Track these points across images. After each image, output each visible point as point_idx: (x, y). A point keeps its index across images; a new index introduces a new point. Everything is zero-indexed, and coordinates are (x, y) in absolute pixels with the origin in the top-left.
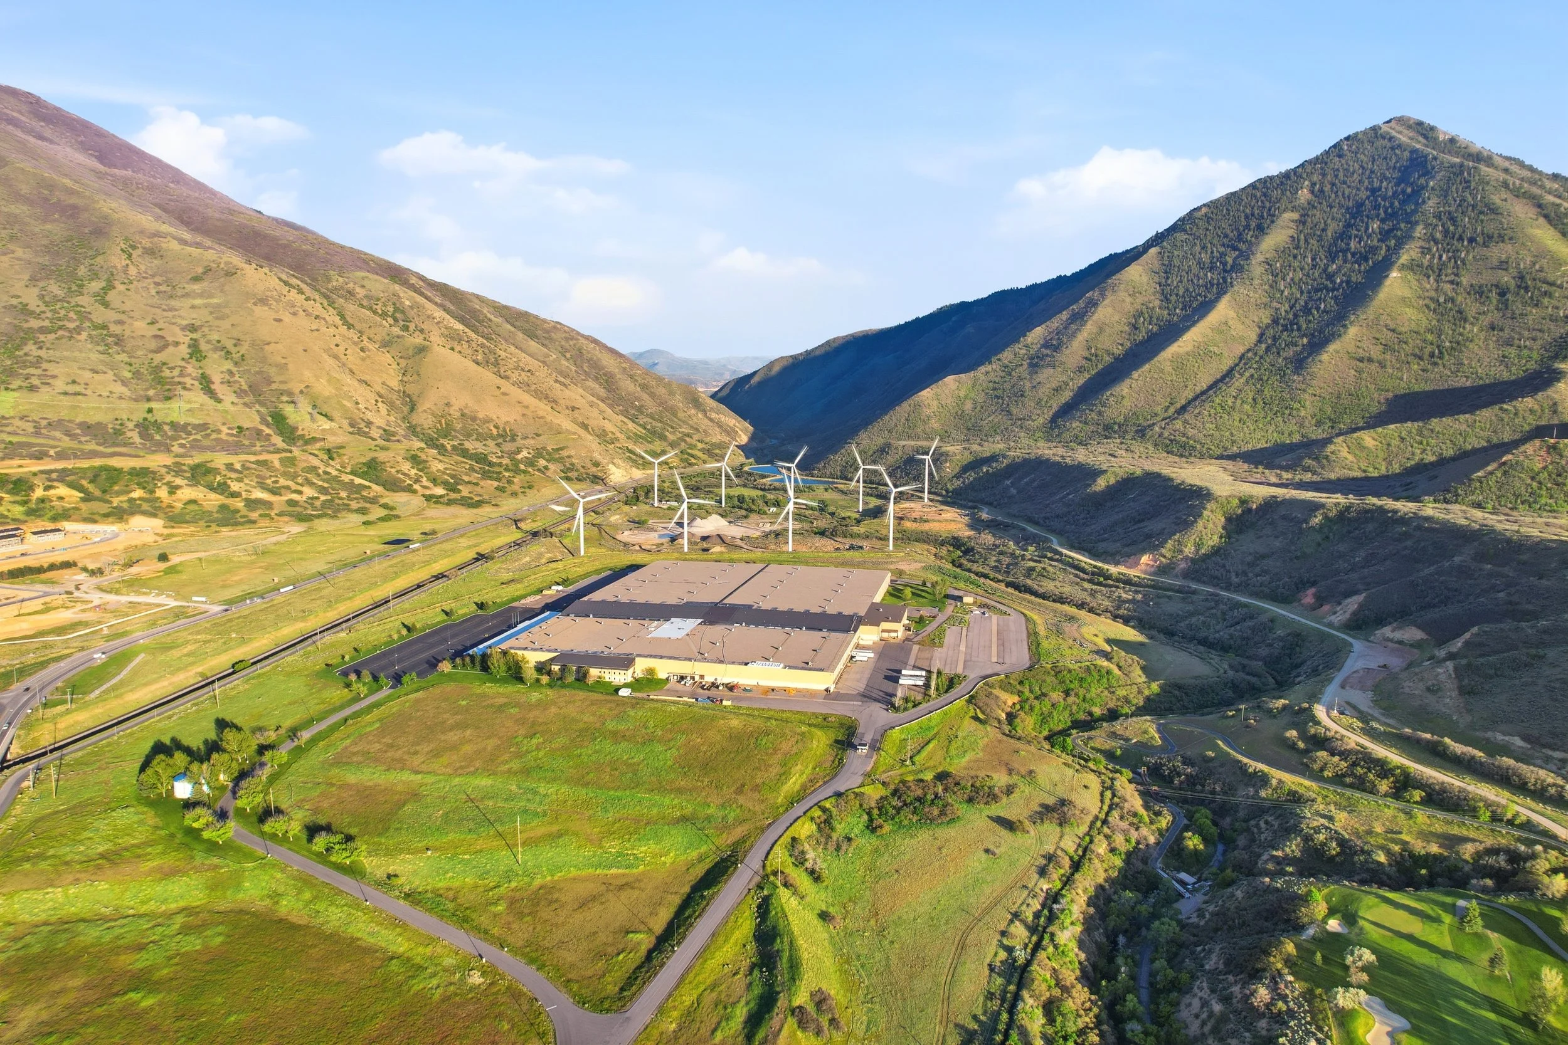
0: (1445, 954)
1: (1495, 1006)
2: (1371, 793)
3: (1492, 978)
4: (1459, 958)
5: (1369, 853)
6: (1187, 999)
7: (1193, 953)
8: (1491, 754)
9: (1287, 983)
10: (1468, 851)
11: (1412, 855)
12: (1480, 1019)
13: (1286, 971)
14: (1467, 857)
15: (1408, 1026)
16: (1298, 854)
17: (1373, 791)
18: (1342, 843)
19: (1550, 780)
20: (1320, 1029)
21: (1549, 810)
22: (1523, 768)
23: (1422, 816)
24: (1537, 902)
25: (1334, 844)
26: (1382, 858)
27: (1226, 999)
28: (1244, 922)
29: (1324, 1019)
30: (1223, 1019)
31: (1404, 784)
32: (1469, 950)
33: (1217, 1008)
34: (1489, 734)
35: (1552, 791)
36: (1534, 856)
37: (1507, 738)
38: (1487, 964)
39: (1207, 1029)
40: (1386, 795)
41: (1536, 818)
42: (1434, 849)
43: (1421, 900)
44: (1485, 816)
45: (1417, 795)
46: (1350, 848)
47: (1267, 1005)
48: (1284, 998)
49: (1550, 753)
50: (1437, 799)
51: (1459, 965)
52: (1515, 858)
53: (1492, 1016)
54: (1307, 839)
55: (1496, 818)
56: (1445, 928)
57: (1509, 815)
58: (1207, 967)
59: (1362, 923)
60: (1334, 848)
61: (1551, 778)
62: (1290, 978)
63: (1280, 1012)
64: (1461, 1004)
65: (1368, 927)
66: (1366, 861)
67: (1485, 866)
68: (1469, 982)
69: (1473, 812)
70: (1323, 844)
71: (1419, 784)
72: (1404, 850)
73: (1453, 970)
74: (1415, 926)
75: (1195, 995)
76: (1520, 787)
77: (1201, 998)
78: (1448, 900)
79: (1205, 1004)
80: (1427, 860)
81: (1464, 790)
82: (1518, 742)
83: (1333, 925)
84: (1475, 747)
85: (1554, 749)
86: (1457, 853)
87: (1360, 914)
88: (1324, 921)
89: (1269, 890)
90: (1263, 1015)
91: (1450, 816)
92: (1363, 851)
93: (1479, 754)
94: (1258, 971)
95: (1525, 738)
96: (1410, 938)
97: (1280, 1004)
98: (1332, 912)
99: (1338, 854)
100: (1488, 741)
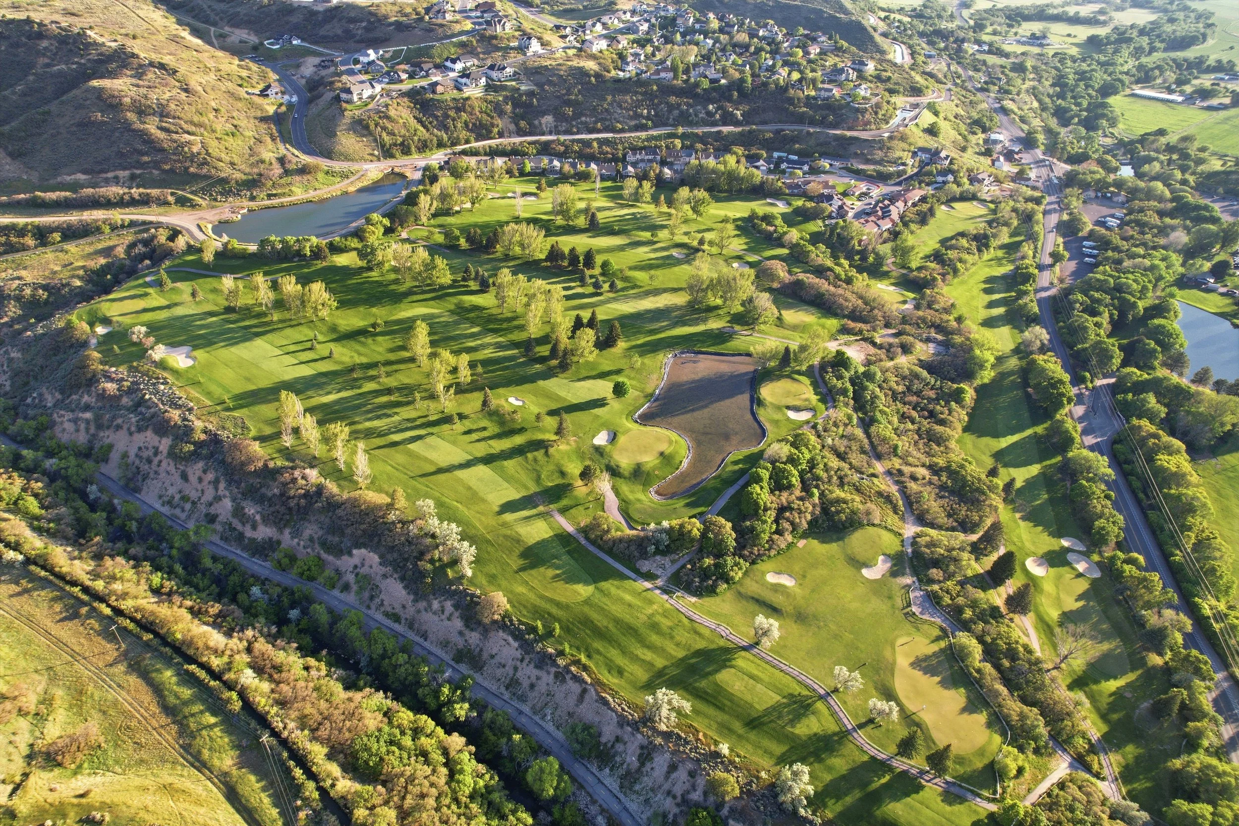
0: (168, 307)
1: (212, 314)
2: (24, 250)
3: (200, 303)
4: (176, 304)
5: (68, 284)
6: (57, 429)
7: (28, 406)
8: (75, 191)
9: (114, 372)
10: (120, 252)
11: (93, 272)
12: (211, 323)
13: (107, 367)
14: (122, 256)
15: (190, 348)
16: (19, 312)
17: (24, 248)
18: (45, 288)
19: (121, 192)
20: (158, 378)
21: (133, 210)
22: (102, 191)
23: (72, 247)
24: (179, 258)
25: (41, 292)
26: (78, 283)
27: (87, 408)
28: (42, 367)
29: (154, 372)
30: (98, 418)
31: (42, 235)
32: (176, 298)
33: (88, 415)
34: (59, 179)
35: (127, 197)
36: (154, 237)
37: (73, 177)
38: (191, 298)
39: (92, 430)
40: (36, 247)
41: (134, 217)
42: (103, 261)
43: (128, 290)
44: (107, 230)
45: (57, 236)
46: (53, 288)
47: (118, 390)
48: (122, 380)
49: (105, 175)
50: (71, 234)
51: (179, 308)
52: (146, 243)
53: (214, 319)
54: (18, 299)
55: (114, 228)
56: (154, 295)
57: (120, 222)
58: (49, 405)
59: (114, 319)
60: (43, 294)
61: (121, 191)
62: (113, 369)
63: (129, 387)
64: (198, 323)
65: (120, 319)
66: (71, 290)
67: (136, 256)
68: (191, 312)
69: (98, 230)
70: (33, 296)
71: (51, 229)
72: (86, 271)
73: (179, 311)
74: (140, 304)
75: (62, 423)
76: (108, 204)
77: (70, 420)
78: (141, 281)
79: (75, 421)
80: (104, 269)
81: (81, 221)
82: (81, 177)
83: (100, 330)
84: (61, 191)
85: (106, 172)
86: (115, 256)
87: (108, 315)
88: (93, 332)
89: (37, 338)
90: (121, 396)
91: (89, 240)
92: (64, 286)
93: (68, 194)
94: (91, 380)
95: (84, 172)
96: (145, 310)
97: (125, 383)
98: (92, 324)
99: (49, 296)
100: (61, 183)
